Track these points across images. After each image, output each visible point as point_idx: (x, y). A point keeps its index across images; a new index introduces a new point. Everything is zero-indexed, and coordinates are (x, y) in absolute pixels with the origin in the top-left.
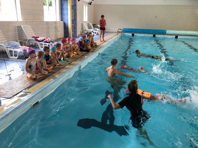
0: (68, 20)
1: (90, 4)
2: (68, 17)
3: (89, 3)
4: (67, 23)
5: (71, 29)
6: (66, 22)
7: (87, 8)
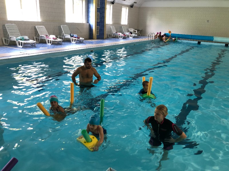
3: (130, 6)
4: (92, 25)
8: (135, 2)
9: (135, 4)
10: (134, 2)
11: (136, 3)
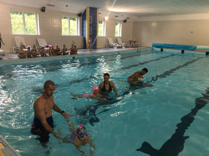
0: (86, 35)
3: (124, 21)
8: (128, 18)
9: (128, 20)
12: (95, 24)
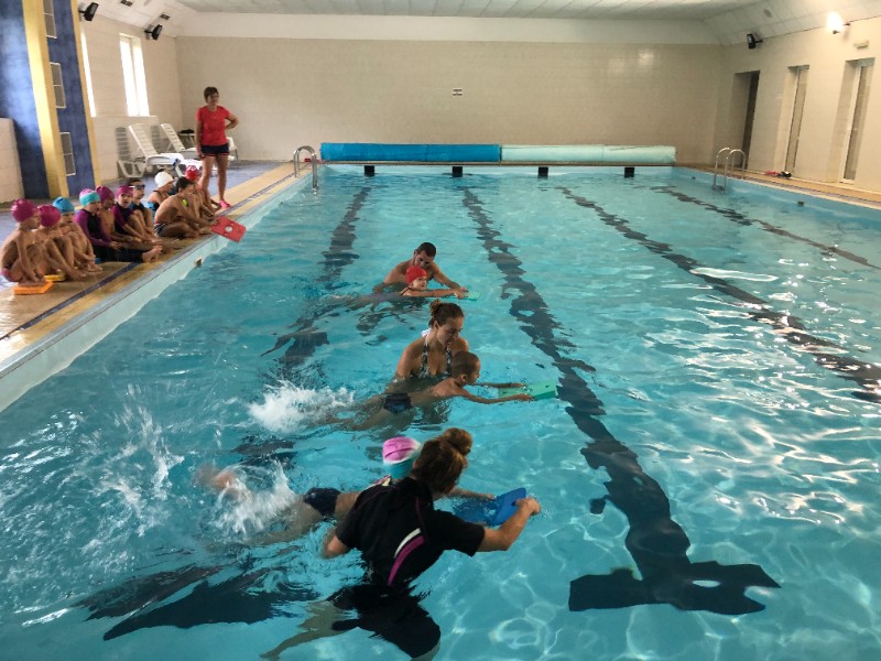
0: (33, 110)
1: (154, 33)
2: (32, 98)
3: (147, 32)
4: (30, 129)
5: (57, 153)
6: (24, 120)
7: (138, 51)
8: (163, 16)
9: (162, 23)
10: (160, 13)
11: (167, 18)
12: (70, 43)
